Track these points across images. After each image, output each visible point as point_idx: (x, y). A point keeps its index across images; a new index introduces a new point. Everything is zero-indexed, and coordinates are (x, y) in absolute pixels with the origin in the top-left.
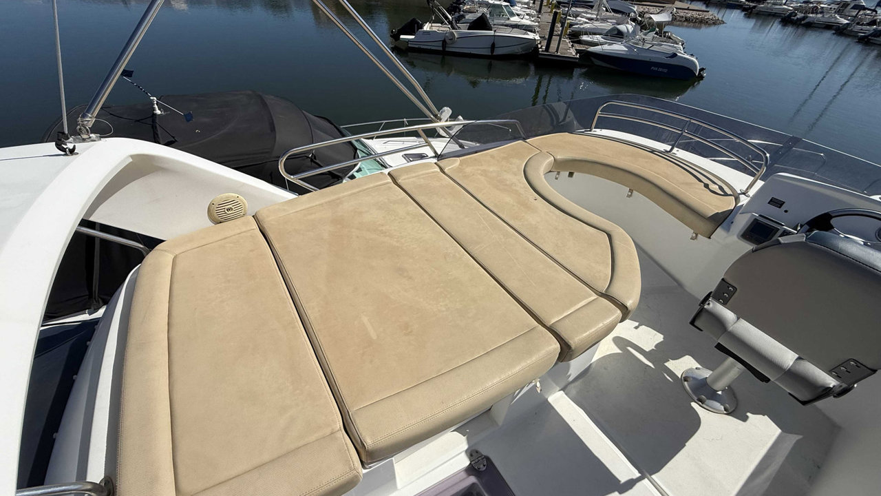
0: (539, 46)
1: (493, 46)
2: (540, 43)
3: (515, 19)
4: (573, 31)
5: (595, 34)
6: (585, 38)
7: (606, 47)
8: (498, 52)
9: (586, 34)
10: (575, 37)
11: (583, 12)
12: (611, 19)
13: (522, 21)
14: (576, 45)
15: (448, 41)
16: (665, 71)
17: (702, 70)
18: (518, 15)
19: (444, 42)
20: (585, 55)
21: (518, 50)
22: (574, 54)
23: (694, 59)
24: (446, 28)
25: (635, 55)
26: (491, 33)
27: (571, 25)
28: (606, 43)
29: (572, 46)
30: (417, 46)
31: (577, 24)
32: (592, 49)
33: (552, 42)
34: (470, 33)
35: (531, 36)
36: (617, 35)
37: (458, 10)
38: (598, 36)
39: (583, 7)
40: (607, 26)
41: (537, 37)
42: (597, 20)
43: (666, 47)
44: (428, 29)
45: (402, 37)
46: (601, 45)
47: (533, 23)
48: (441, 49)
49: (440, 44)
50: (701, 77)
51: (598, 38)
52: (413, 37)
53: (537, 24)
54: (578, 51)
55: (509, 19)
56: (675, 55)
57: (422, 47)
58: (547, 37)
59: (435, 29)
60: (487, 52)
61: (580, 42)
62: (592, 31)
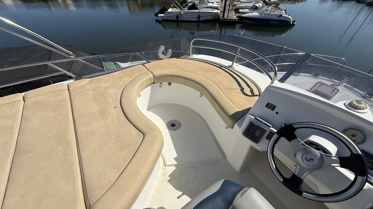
0: (220, 15)
1: (199, 17)
3: (210, 5)
4: (236, 8)
5: (245, 9)
6: (241, 10)
7: (250, 14)
8: (201, 19)
13: (213, 5)
14: (237, 14)
16: (277, 23)
17: (294, 21)
18: (212, 3)
20: (240, 18)
21: (210, 18)
22: (235, 18)
23: (290, 17)
25: (263, 16)
26: (198, 11)
27: (235, 6)
28: (250, 12)
29: (235, 14)
30: (166, 19)
31: (238, 5)
32: (243, 15)
33: (225, 13)
34: (188, 11)
35: (216, 11)
36: (255, 8)
37: (186, 2)
40: (251, 5)
41: (219, 12)
42: (247, 2)
43: (277, 12)
44: (171, 11)
45: (159, 15)
46: (248, 13)
47: (218, 6)
49: (176, 17)
50: (293, 25)
51: (247, 10)
52: (163, 15)
53: (220, 6)
54: (237, 17)
55: (207, 4)
56: (281, 16)
57: (168, 19)
58: (223, 11)
59: (174, 11)
60: (197, 20)
61: (239, 13)
62: (245, 7)
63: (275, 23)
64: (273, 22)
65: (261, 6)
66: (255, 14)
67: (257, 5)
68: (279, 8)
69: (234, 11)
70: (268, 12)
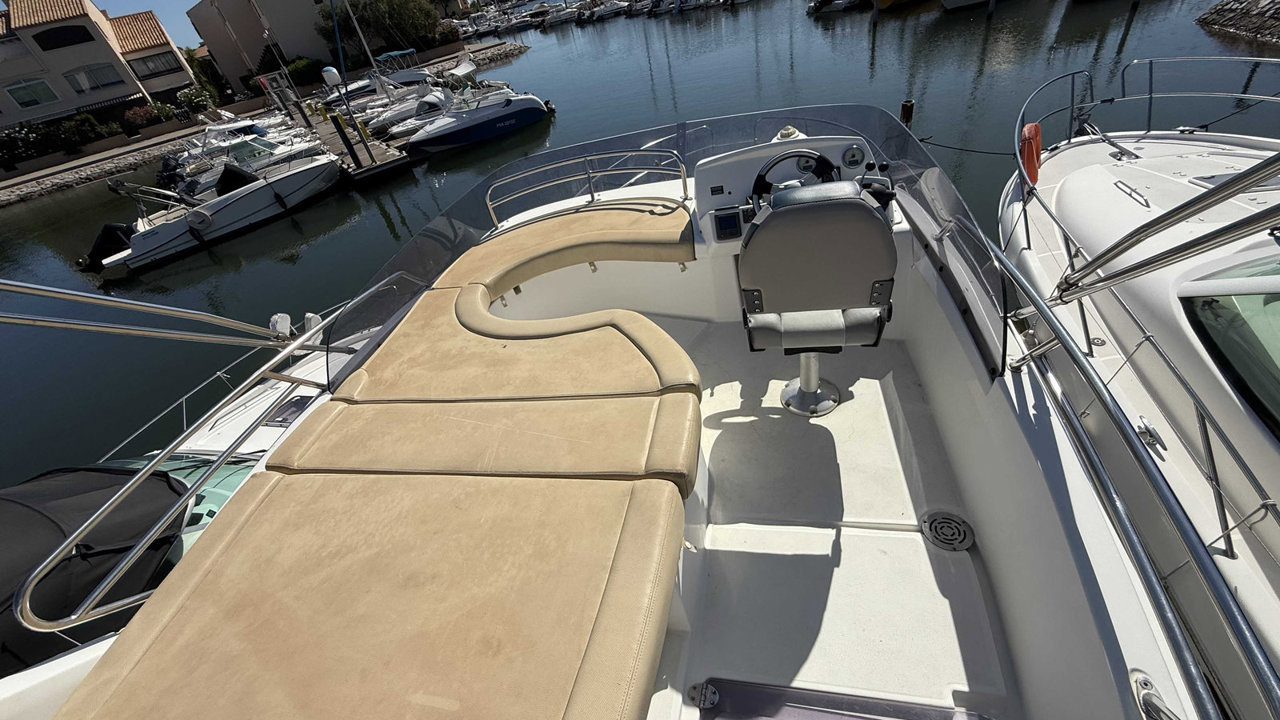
0: (345, 166)
1: (279, 198)
2: (343, 162)
3: (281, 151)
4: (374, 129)
5: (405, 119)
6: (395, 129)
7: (429, 128)
8: (291, 202)
9: (394, 125)
10: (382, 133)
11: (368, 102)
12: (409, 94)
13: (293, 147)
14: (391, 143)
15: (197, 226)
16: (513, 121)
17: (546, 103)
18: (283, 143)
19: (192, 231)
20: (413, 149)
21: (318, 185)
22: (398, 154)
23: (531, 96)
24: (178, 213)
25: (467, 121)
26: (261, 182)
27: (366, 123)
28: (426, 124)
29: (387, 145)
30: (149, 260)
31: (373, 119)
32: (414, 138)
33: (358, 154)
34: (227, 199)
35: (323, 160)
36: (432, 109)
37: (178, 179)
38: (409, 121)
39: (363, 96)
40: (412, 104)
41: (334, 157)
42: (393, 103)
43: (493, 98)
44: (148, 228)
45: (105, 262)
46: (422, 128)
47: (312, 144)
48: (196, 243)
49: (188, 236)
50: (552, 111)
51: (411, 123)
52: (129, 251)
53: (318, 142)
54: (400, 149)
55: (272, 154)
56: (509, 102)
57: (158, 257)
58: (346, 151)
59: (159, 222)
60: (277, 210)
61: (394, 137)
62: (398, 118)
63: (507, 123)
64: (503, 125)
65: (443, 98)
66: (442, 123)
67: (429, 98)
68: (490, 86)
69: (380, 139)
70: (474, 106)
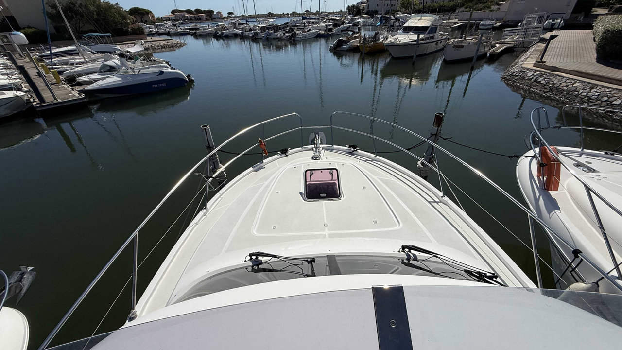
0: (32, 100)
2: (28, 98)
4: (68, 77)
6: (82, 79)
7: (100, 82)
14: (76, 87)
16: (164, 84)
17: (188, 76)
22: (77, 95)
23: (178, 71)
25: (130, 81)
27: (62, 72)
28: (101, 79)
29: (72, 88)
33: (42, 93)
35: (9, 94)
36: (112, 69)
40: (98, 65)
41: (20, 93)
42: (87, 62)
46: (97, 81)
54: (80, 92)
56: (162, 73)
58: (32, 91)
61: (80, 84)
62: (85, 72)
63: (160, 85)
64: (157, 86)
66: (112, 80)
69: (68, 84)
70: (136, 72)
